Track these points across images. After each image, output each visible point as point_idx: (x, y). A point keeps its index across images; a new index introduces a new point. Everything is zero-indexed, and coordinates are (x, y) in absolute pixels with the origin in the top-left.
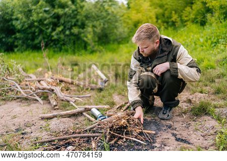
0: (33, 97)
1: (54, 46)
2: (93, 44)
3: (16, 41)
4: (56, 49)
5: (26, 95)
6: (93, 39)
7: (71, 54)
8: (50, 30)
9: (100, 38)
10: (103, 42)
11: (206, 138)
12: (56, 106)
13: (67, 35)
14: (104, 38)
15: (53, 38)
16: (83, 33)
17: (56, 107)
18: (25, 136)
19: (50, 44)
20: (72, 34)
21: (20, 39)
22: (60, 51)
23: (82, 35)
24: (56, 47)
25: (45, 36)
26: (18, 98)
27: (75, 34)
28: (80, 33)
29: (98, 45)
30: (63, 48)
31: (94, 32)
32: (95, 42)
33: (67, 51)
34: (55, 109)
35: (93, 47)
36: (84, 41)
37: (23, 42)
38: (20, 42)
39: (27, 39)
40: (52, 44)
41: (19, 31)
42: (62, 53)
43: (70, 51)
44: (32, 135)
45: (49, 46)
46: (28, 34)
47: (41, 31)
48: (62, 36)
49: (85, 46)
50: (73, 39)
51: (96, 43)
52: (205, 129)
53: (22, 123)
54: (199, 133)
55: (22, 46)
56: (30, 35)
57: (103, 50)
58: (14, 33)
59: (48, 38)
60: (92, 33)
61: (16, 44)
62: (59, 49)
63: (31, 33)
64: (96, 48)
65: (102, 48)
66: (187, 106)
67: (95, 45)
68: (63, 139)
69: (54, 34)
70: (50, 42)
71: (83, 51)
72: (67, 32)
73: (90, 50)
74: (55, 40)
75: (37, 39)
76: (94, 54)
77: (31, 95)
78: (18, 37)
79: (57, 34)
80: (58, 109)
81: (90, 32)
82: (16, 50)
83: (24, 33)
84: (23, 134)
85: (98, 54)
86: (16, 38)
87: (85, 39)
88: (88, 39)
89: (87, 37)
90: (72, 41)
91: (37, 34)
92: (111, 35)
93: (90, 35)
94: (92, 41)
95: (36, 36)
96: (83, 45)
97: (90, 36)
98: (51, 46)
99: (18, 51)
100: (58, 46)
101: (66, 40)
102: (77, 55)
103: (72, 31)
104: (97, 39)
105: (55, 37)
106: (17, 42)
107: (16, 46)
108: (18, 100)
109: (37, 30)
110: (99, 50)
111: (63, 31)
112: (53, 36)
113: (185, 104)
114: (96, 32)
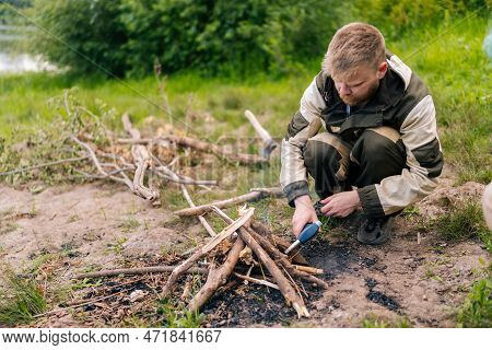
0: (120, 179)
1: (203, 65)
2: (282, 58)
3: (129, 56)
4: (205, 72)
5: (106, 174)
6: (282, 48)
7: (236, 82)
8: (192, 31)
9: (298, 45)
10: (306, 54)
11: (446, 297)
12: (156, 199)
13: (229, 41)
14: (309, 43)
15: (199, 48)
16: (262, 33)
17: (155, 203)
18: (74, 261)
19: (193, 60)
20: (238, 38)
21: (135, 52)
22: (214, 75)
23: (260, 38)
24: (207, 68)
25: (184, 44)
26: (97, 179)
27: (244, 36)
28: (254, 34)
29: (294, 60)
30: (220, 67)
31: (286, 32)
32: (287, 53)
33: (227, 75)
34: (154, 206)
35: (282, 65)
36: (264, 52)
37: (143, 59)
38: (137, 58)
39: (149, 52)
40: (197, 61)
41: (134, 36)
42: (217, 81)
43: (233, 74)
44: (88, 259)
45: (192, 65)
46: (152, 40)
47: (176, 34)
48: (217, 43)
49: (266, 62)
50: (240, 49)
51: (289, 57)
52: (453, 274)
53: (80, 234)
54: (434, 283)
55: (140, 66)
56: (154, 44)
57: (305, 70)
58: (125, 40)
59: (189, 48)
60: (280, 34)
61: (128, 62)
62: (211, 72)
63: (156, 38)
64: (288, 66)
65: (301, 66)
66: (438, 214)
67: (287, 60)
68: (135, 274)
69: (200, 38)
70: (193, 56)
71: (262, 75)
72: (229, 35)
73: (276, 73)
74: (203, 52)
75: (169, 50)
76: (283, 80)
77: (114, 175)
78: (132, 47)
79: (208, 39)
80: (159, 206)
81: (274, 33)
82: (128, 74)
83: (144, 39)
84: (71, 255)
85: (291, 81)
86: (128, 51)
87: (266, 47)
88: (272, 48)
89: (268, 44)
90: (238, 53)
91: (167, 40)
92: (324, 36)
93: (276, 37)
94: (279, 51)
95: (167, 44)
96: (262, 60)
97: (275, 42)
98: (196, 65)
99: (132, 76)
100: (210, 64)
101: (226, 51)
102: (247, 82)
103: (239, 30)
104: (291, 47)
105: (204, 46)
106: (132, 58)
107: (130, 67)
108: (97, 183)
109: (167, 32)
110: (295, 70)
111: (219, 33)
112: (198, 44)
113: (435, 208)
114: (289, 31)
